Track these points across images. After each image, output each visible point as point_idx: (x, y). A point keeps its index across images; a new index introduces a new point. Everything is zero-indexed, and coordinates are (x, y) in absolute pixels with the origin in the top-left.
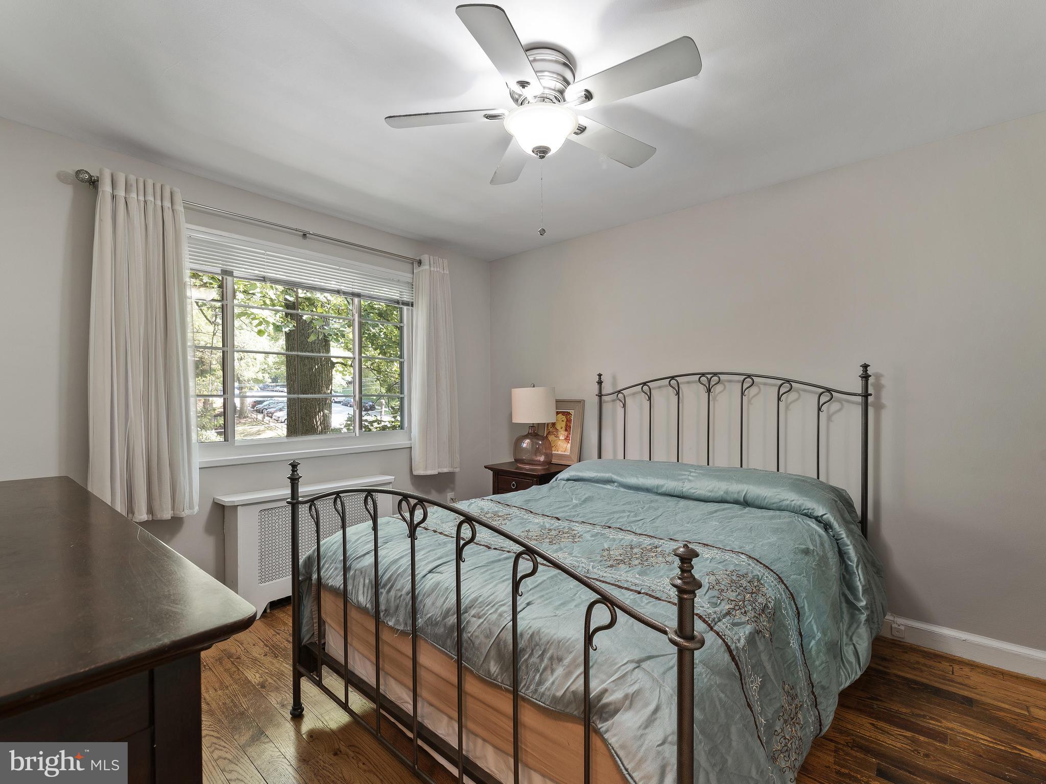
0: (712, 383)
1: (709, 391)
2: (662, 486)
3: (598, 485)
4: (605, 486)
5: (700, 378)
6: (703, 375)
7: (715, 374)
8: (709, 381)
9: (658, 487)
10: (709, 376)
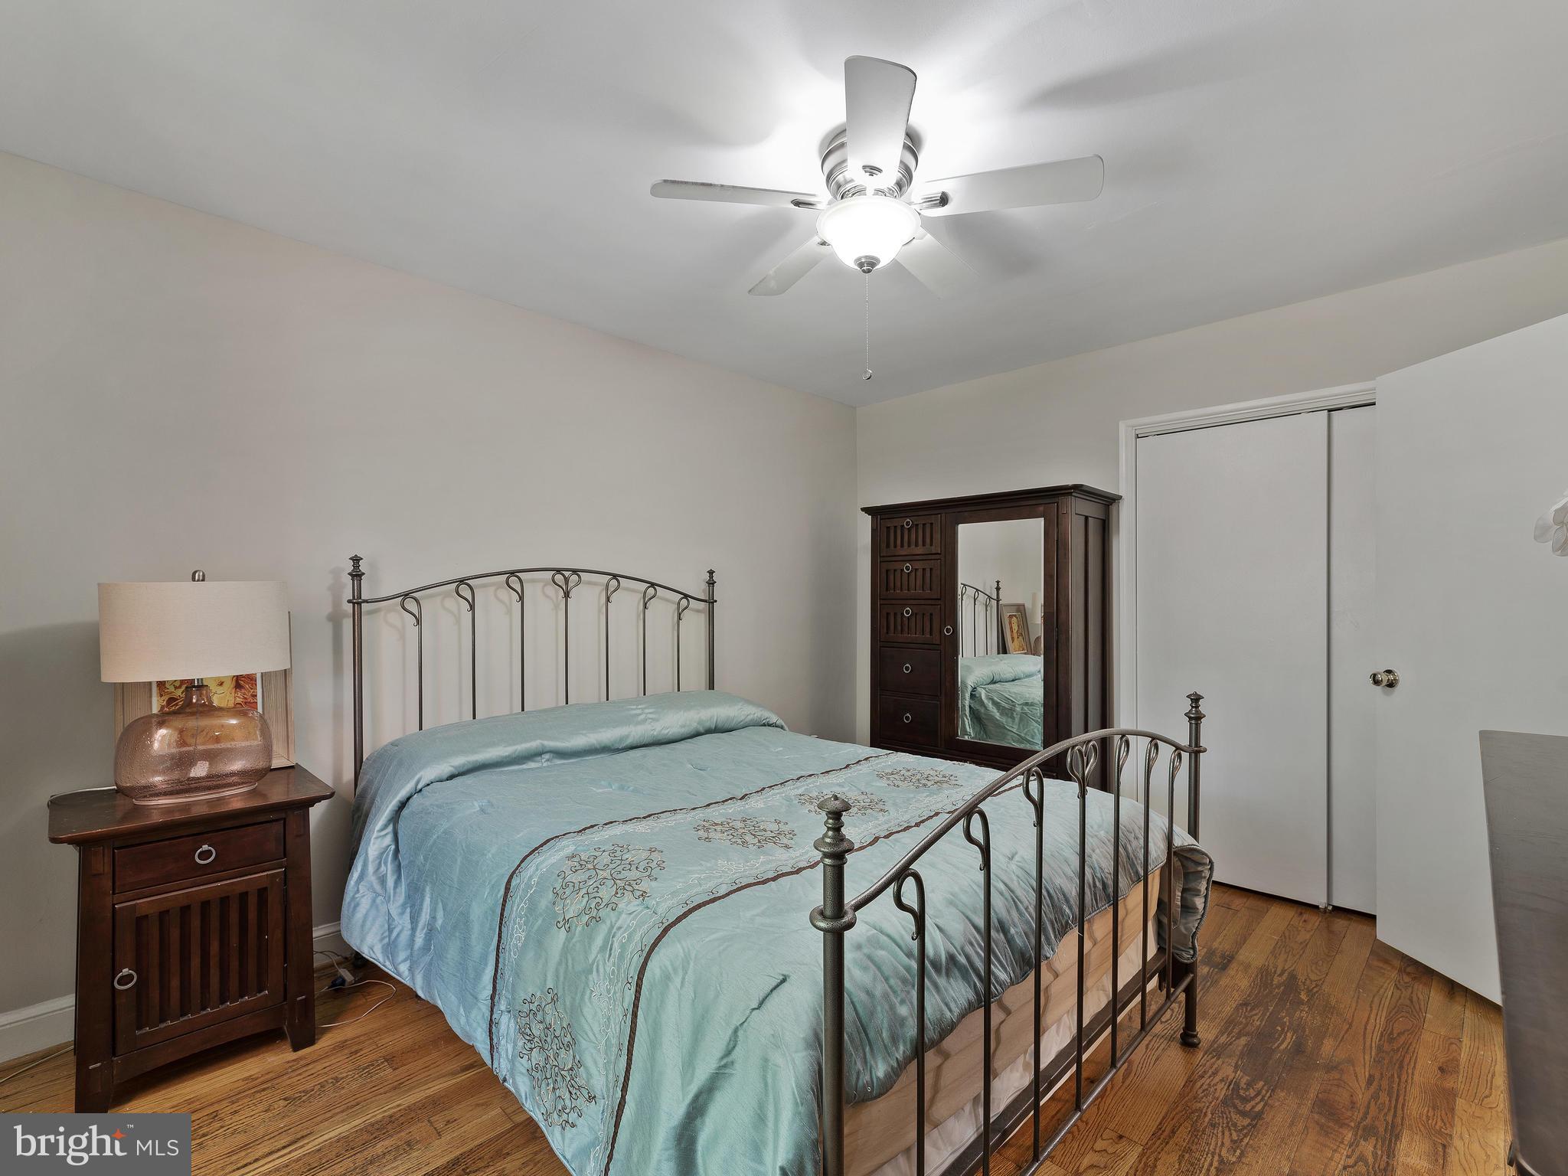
0: (571, 584)
1: (567, 595)
2: (627, 736)
3: (506, 769)
4: (524, 766)
5: (553, 576)
6: (559, 571)
7: (575, 571)
8: (567, 580)
9: (622, 739)
10: (567, 574)
